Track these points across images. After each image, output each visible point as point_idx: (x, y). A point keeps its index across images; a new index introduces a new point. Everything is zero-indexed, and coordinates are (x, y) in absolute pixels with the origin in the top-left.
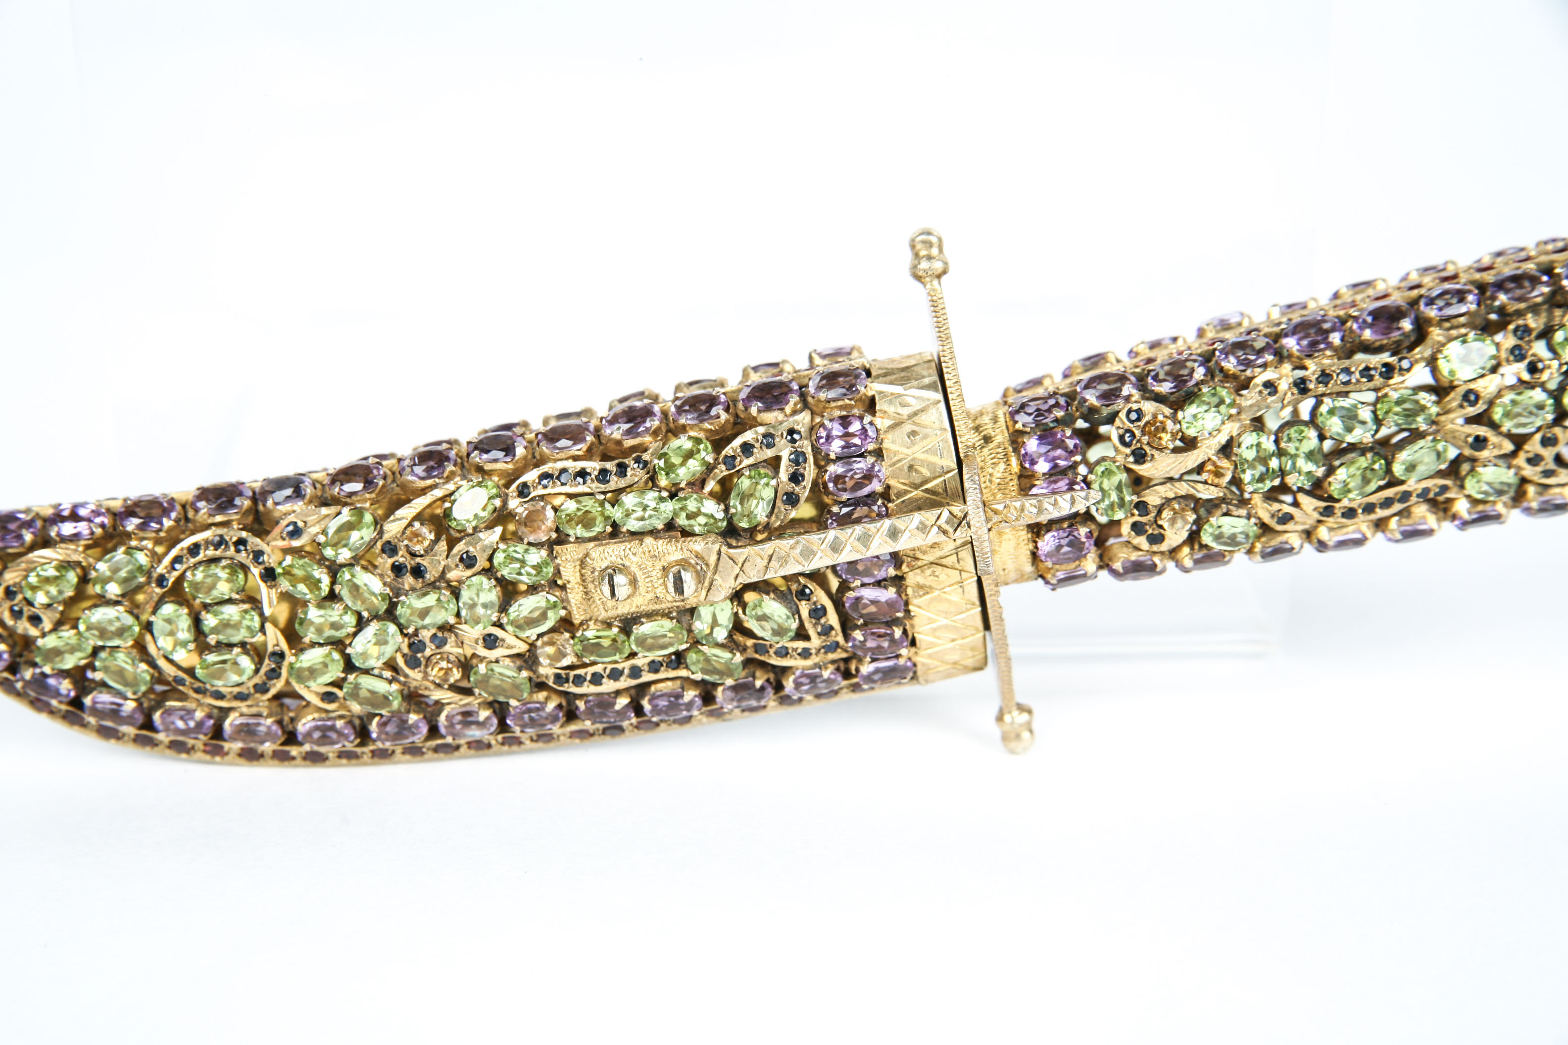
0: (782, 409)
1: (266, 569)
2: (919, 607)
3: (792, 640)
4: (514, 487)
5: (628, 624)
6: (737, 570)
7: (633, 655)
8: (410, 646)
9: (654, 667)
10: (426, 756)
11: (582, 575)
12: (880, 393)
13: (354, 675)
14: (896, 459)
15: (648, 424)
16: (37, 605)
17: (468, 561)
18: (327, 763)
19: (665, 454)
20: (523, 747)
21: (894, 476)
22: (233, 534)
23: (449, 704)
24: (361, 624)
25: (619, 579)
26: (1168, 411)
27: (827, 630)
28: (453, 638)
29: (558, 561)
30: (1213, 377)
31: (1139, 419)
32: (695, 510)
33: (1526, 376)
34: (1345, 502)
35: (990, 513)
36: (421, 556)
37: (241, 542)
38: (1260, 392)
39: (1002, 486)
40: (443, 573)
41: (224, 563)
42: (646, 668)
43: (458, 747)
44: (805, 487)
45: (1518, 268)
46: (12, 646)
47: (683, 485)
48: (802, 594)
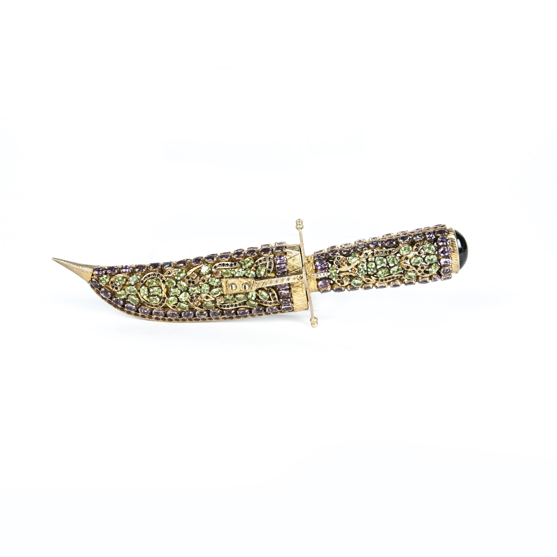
0: (268, 254)
1: (163, 280)
2: (294, 295)
3: (267, 300)
4: (213, 266)
5: (235, 295)
6: (257, 285)
7: (235, 302)
8: (191, 297)
9: (240, 305)
10: (193, 321)
11: (226, 285)
12: (288, 251)
13: (179, 303)
14: (290, 265)
15: (241, 255)
16: (117, 285)
17: (204, 281)
18: (173, 321)
19: (244, 261)
20: (213, 320)
21: (289, 268)
22: (157, 273)
23: (198, 310)
24: (181, 292)
25: (233, 286)
26: (345, 258)
27: (275, 299)
28: (200, 296)
29: (222, 282)
30: (355, 252)
31: (339, 259)
32: (249, 273)
33: (418, 254)
34: (380, 278)
35: (307, 276)
36: (194, 279)
37: (158, 275)
38: (364, 255)
39: (312, 271)
40: (198, 283)
41: (155, 279)
42: (238, 305)
43: (199, 320)
44: (271, 269)
45: (419, 233)
46: (111, 293)
47: (247, 268)
48: (270, 291)
